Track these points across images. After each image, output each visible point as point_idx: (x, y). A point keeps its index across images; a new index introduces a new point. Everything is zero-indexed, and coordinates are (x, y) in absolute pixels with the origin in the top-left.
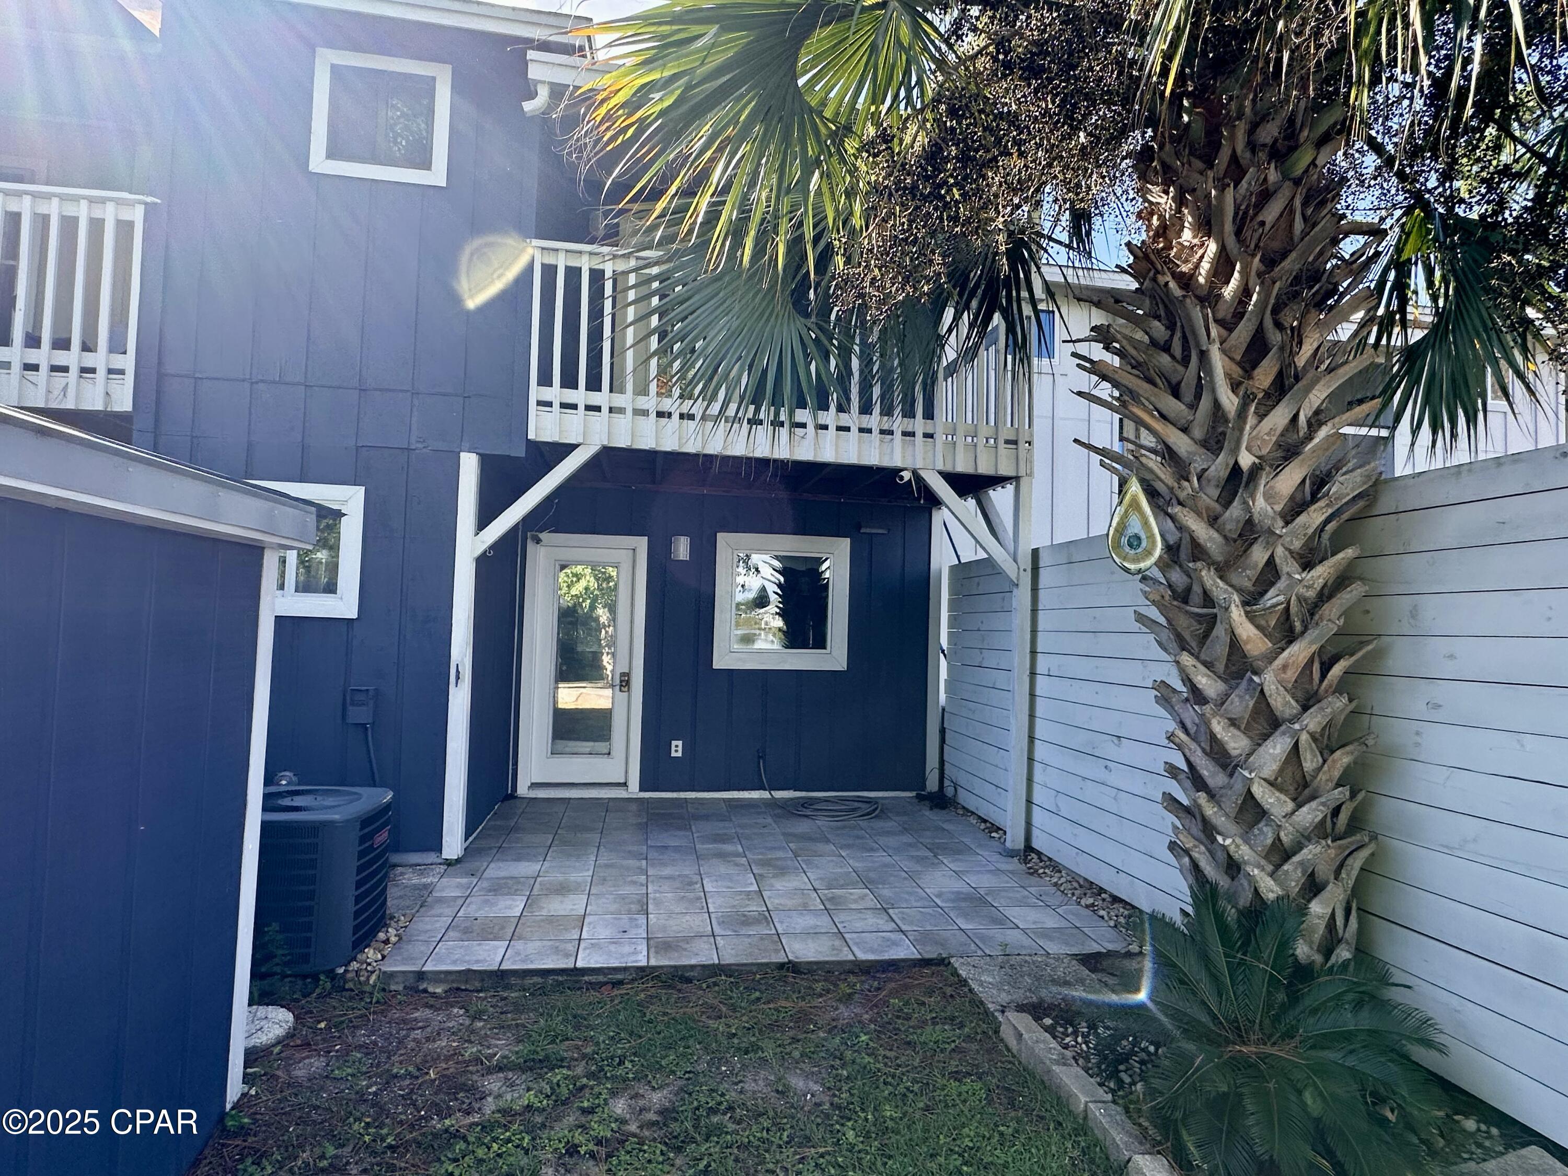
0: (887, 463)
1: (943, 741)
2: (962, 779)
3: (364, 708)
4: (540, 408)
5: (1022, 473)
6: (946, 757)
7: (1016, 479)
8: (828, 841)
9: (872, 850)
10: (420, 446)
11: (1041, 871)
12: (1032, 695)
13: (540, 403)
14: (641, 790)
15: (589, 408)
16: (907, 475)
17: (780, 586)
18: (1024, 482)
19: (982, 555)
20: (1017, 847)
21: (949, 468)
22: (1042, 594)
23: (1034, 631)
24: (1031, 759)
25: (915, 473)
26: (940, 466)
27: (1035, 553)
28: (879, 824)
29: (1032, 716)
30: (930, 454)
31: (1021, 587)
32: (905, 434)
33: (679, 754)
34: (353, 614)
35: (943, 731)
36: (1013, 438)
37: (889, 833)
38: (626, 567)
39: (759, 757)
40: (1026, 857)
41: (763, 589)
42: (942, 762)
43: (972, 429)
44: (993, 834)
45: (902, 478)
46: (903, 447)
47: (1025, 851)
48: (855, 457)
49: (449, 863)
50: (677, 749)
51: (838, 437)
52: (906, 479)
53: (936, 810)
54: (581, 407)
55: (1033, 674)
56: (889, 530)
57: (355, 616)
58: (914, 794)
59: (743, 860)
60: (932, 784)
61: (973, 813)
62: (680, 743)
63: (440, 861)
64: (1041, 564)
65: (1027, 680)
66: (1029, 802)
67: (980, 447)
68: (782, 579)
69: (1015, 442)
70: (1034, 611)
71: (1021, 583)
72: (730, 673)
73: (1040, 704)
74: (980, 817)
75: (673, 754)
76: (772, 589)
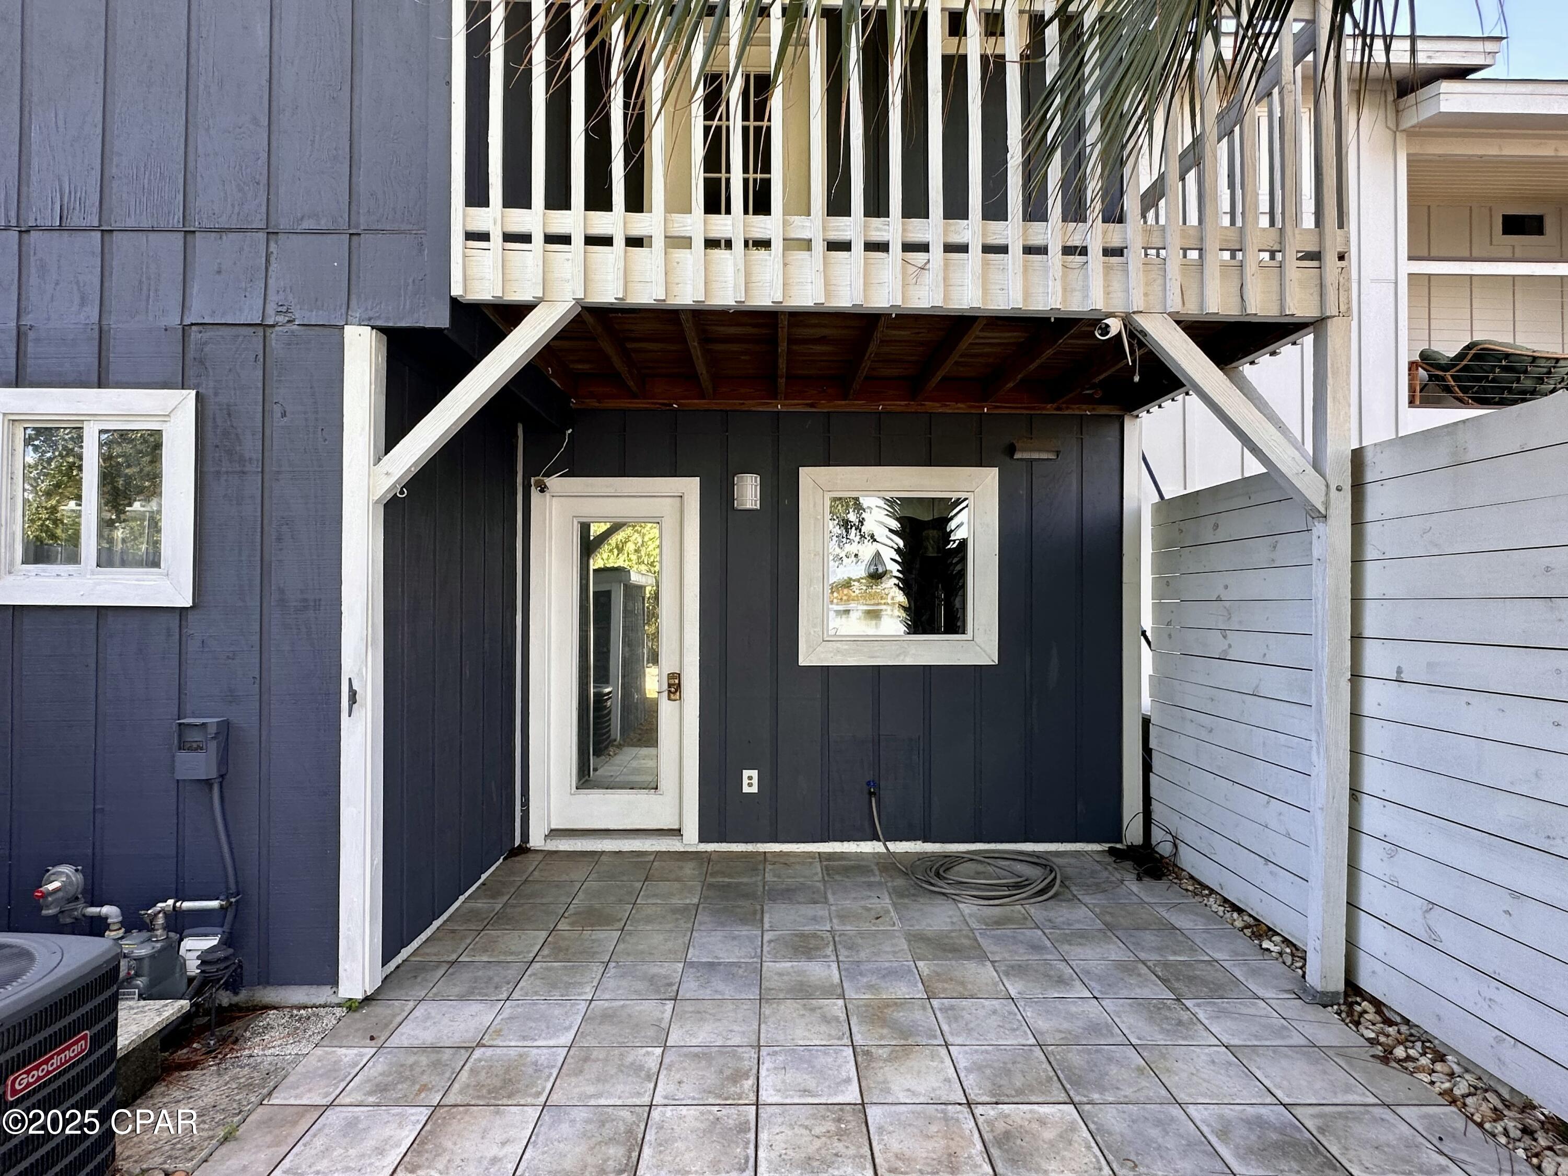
0: (1076, 305)
1: (1147, 768)
2: (1188, 832)
3: (201, 755)
4: (471, 244)
5: (1331, 310)
6: (1154, 793)
7: (1317, 325)
8: (982, 956)
9: (1061, 981)
10: (281, 319)
11: (1400, 1052)
12: (1356, 716)
13: (471, 236)
14: (702, 840)
15: (551, 239)
16: (1115, 326)
17: (898, 551)
18: (1333, 329)
19: (1255, 468)
20: (1331, 988)
21: (1192, 310)
22: (1372, 532)
23: (1357, 600)
24: (1354, 830)
25: (1127, 321)
26: (1174, 304)
27: (1358, 457)
28: (1062, 913)
29: (1356, 753)
30: (1157, 287)
31: (1330, 521)
32: (1109, 252)
33: (754, 789)
34: (185, 600)
35: (1147, 751)
36: (1313, 248)
37: (1082, 937)
38: (669, 523)
39: (871, 794)
40: (1350, 1005)
41: (878, 554)
42: (1147, 800)
43: (1233, 235)
44: (1266, 944)
45: (1106, 330)
46: (1106, 275)
47: (1346, 994)
48: (1020, 299)
49: (352, 1006)
50: (750, 780)
51: (985, 264)
52: (1113, 332)
53: (1147, 881)
54: (538, 238)
55: (1356, 676)
56: (1058, 453)
57: (188, 603)
58: (1105, 847)
59: (836, 1007)
60: (1133, 833)
61: (1212, 891)
62: (755, 773)
63: (334, 1000)
64: (1370, 476)
65: (1346, 688)
66: (1352, 905)
67: (1251, 268)
68: (901, 543)
69: (1315, 256)
70: (1357, 561)
71: (1332, 512)
72: (826, 671)
73: (1370, 730)
74: (1226, 901)
75: (746, 789)
76: (889, 555)
